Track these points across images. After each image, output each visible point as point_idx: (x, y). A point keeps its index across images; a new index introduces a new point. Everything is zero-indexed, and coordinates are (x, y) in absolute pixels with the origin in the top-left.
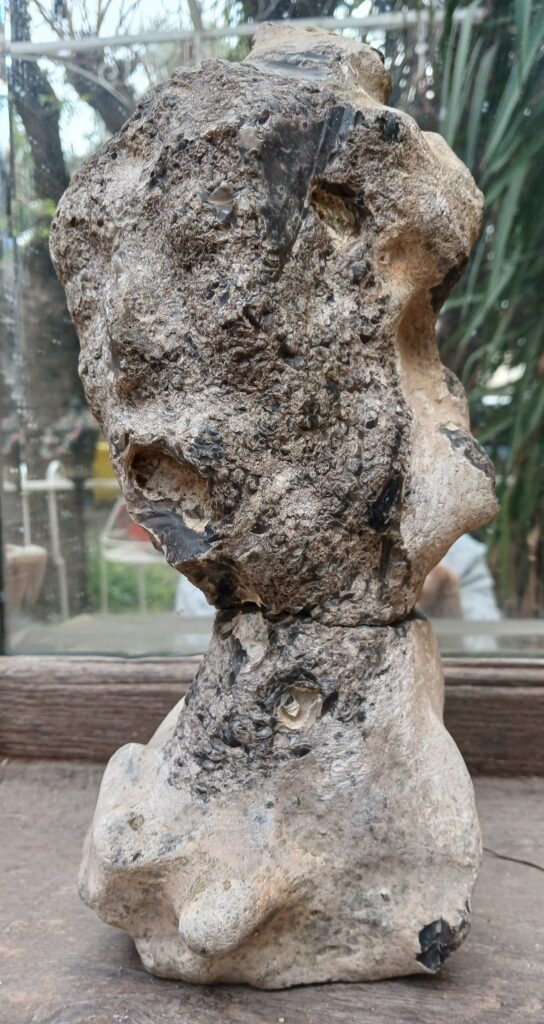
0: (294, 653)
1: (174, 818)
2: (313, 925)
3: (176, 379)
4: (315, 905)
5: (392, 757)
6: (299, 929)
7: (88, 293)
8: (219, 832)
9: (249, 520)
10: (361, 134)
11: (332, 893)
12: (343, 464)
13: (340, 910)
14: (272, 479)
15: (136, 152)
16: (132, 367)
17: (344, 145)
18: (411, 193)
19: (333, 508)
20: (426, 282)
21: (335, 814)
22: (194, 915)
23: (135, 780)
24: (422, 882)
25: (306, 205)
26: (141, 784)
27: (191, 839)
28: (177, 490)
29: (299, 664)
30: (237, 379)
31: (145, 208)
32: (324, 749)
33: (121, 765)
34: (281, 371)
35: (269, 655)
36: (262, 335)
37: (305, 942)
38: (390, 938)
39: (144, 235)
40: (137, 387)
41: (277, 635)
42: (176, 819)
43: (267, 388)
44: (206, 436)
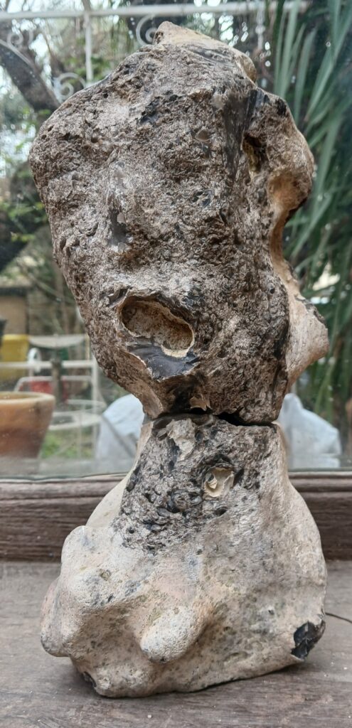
0: (216, 444)
1: (131, 569)
2: (224, 639)
3: (167, 253)
4: (227, 623)
5: (274, 513)
6: (215, 642)
7: (78, 188)
8: (166, 575)
9: (217, 348)
10: (267, 109)
11: (238, 613)
12: (262, 315)
13: (242, 625)
14: (228, 322)
15: (123, 96)
16: (138, 242)
17: (258, 114)
18: (289, 150)
19: (257, 343)
20: (290, 206)
21: (241, 555)
22: (155, 635)
23: (93, 550)
24: (294, 599)
25: (241, 149)
26: (98, 551)
27: (146, 582)
28: (148, 330)
29: (219, 451)
30: (210, 256)
31: (137, 135)
32: (235, 509)
33: (78, 541)
34: (235, 252)
35: (197, 447)
36: (228, 229)
37: (218, 653)
38: (274, 641)
39: (136, 154)
40: (137, 257)
41: (202, 433)
42: (133, 570)
43: (227, 262)
44: (195, 291)
